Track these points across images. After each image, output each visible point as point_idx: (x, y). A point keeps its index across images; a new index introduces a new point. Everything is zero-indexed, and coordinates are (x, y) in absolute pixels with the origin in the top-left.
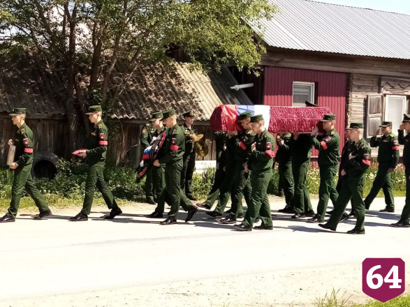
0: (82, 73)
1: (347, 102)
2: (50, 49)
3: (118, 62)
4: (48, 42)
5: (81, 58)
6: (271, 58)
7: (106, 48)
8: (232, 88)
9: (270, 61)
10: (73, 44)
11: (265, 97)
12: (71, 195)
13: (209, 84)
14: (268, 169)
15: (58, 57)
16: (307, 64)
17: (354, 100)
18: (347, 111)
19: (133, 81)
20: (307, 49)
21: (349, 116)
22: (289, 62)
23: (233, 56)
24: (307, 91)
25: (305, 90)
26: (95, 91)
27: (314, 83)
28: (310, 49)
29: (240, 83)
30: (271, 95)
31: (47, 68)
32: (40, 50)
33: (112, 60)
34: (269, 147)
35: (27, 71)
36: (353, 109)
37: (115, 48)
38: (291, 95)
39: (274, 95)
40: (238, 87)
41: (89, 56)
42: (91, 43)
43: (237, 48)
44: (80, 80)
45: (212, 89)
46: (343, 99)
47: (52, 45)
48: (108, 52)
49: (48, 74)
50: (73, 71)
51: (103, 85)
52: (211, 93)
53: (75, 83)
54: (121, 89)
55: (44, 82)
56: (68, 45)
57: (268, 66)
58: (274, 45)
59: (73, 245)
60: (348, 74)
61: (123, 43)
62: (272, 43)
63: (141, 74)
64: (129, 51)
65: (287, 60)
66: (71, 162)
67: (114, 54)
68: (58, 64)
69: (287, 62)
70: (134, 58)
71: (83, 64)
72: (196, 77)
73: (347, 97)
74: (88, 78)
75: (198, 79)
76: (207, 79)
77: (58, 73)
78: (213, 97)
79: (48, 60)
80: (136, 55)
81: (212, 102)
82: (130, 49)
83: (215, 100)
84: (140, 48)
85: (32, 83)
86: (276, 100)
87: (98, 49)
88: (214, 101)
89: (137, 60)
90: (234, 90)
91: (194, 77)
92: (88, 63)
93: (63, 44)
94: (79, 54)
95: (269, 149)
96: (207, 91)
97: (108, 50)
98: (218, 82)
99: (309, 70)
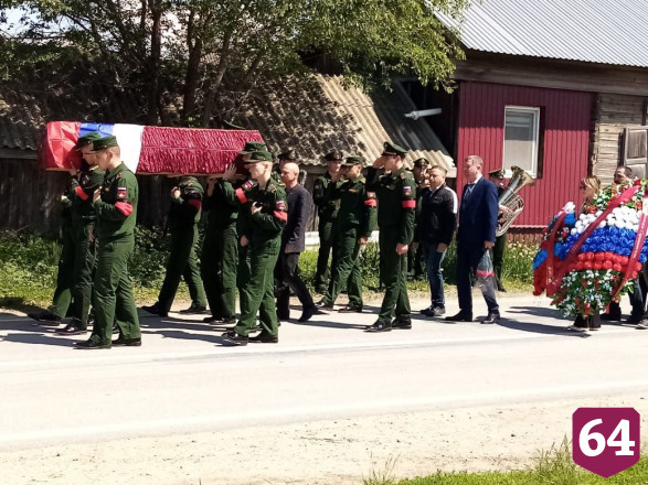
0: (172, 91)
1: (592, 139)
2: (120, 53)
3: (227, 74)
4: (118, 41)
5: (169, 67)
6: (471, 69)
7: (208, 51)
8: (407, 115)
9: (468, 73)
10: (156, 45)
11: (460, 130)
12: (153, 283)
13: (371, 109)
14: (123, 236)
15: (133, 66)
16: (527, 77)
17: (603, 137)
18: (590, 153)
19: (250, 102)
20: (528, 53)
21: (594, 162)
22: (500, 75)
23: (411, 64)
24: (528, 120)
25: (524, 120)
26: (190, 119)
27: (538, 109)
28: (534, 54)
29: (420, 108)
30: (469, 127)
31: (116, 83)
32: (105, 54)
33: (218, 70)
34: (121, 196)
35: (85, 87)
36: (602, 151)
37: (223, 52)
38: (502, 127)
39: (474, 127)
40: (416, 114)
41: (182, 65)
42: (185, 44)
43: (417, 52)
44: (168, 102)
45: (376, 117)
46: (585, 134)
47: (124, 47)
48: (211, 58)
49: (117, 92)
50: (156, 87)
51: (203, 109)
52: (373, 124)
53: (161, 107)
54: (231, 116)
55: (112, 105)
56: (149, 46)
57: (465, 81)
58: (476, 47)
59: (156, 360)
60: (595, 95)
61: (235, 43)
62: (471, 44)
63: (263, 93)
64: (245, 56)
65: (498, 71)
66: (153, 231)
67: (221, 61)
68: (134, 77)
69: (495, 75)
70: (252, 68)
71: (171, 77)
72: (350, 98)
73: (592, 131)
74: (180, 99)
75: (353, 102)
76: (366, 101)
77: (133, 90)
78: (377, 130)
79: (118, 69)
80: (255, 63)
81: (376, 138)
82: (248, 53)
83: (380, 134)
84: (263, 52)
85: (93, 107)
86: (477, 134)
87: (195, 52)
88: (377, 136)
89: (257, 71)
90: (410, 119)
91: (347, 98)
92: (180, 76)
93: (141, 45)
94: (165, 62)
95: (122, 200)
96: (368, 121)
97: (212, 55)
98: (385, 107)
99: (530, 87)
